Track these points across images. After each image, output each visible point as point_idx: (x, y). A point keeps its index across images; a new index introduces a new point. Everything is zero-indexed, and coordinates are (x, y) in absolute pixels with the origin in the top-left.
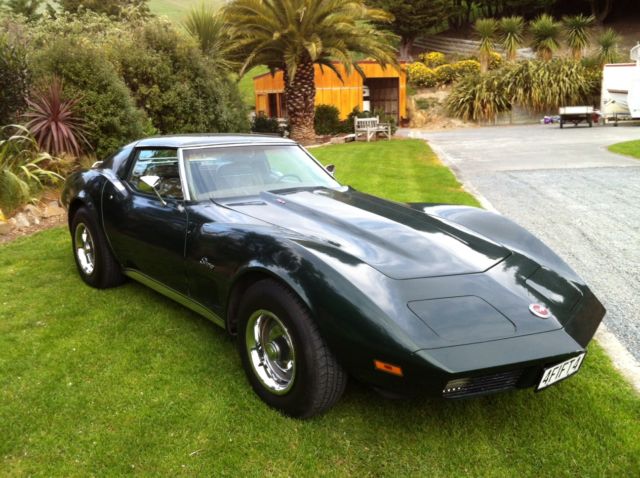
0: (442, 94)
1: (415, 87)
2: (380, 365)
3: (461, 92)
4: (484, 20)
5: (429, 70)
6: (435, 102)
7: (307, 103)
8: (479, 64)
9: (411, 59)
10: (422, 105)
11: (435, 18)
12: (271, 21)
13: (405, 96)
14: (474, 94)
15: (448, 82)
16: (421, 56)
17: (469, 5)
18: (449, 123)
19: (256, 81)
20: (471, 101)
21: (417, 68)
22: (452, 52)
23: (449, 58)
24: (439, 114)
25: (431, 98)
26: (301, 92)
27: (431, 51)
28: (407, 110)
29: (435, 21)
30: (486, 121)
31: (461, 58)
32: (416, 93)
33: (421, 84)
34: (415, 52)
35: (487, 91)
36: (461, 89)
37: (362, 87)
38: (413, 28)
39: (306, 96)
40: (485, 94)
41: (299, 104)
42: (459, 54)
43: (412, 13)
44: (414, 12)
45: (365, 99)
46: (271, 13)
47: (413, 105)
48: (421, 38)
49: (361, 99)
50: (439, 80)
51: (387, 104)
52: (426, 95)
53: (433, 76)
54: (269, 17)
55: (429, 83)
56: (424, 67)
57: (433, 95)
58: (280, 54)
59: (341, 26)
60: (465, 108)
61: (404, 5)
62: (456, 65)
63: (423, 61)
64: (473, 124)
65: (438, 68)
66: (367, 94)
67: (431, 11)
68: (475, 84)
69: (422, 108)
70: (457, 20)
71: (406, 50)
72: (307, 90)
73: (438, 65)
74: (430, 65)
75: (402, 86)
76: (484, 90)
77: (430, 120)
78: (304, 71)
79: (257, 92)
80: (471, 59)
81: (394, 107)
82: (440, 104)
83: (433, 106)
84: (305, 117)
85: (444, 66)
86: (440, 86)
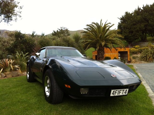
0: (139, 55)
1: (132, 53)
2: (66, 86)
3: (143, 54)
4: (149, 37)
5: (136, 49)
6: (137, 57)
7: (102, 56)
8: (148, 48)
9: (131, 47)
10: (134, 58)
11: (137, 37)
12: (94, 38)
13: (129, 56)
14: (147, 55)
15: (141, 52)
16: (134, 46)
17: (146, 34)
18: (141, 62)
19: (93, 53)
20: (146, 56)
21: (133, 49)
22: (142, 45)
23: (141, 47)
24: (138, 60)
25: (136, 56)
26: (101, 53)
27: (136, 45)
28: (130, 59)
29: (137, 38)
30: (151, 61)
31: (144, 47)
32: (132, 55)
33: (134, 53)
34: (132, 46)
35: (151, 54)
36: (144, 54)
37: (118, 53)
38: (131, 40)
39: (102, 54)
40: (150, 55)
41: (100, 56)
42: (144, 46)
43: (131, 37)
44: (131, 36)
45: (119, 56)
46: (94, 36)
47: (132, 58)
48: (134, 42)
49: (118, 56)
50: (138, 52)
51: (125, 57)
52: (135, 55)
53: (137, 51)
54: (94, 37)
55: (136, 53)
56: (134, 49)
57: (137, 55)
58: (96, 45)
59: (110, 38)
60: (145, 58)
61: (129, 35)
62: (143, 48)
63: (134, 48)
64: (147, 62)
65: (138, 49)
66: (120, 55)
67: (135, 36)
68: (147, 52)
69: (134, 59)
70: (143, 38)
71: (130, 45)
72: (102, 53)
73: (138, 48)
74: (136, 48)
75: (129, 53)
76: (150, 54)
77: (136, 61)
78: (102, 49)
79: (93, 55)
80: (147, 47)
81: (127, 58)
82: (139, 58)
83: (137, 58)
84: (102, 59)
85: (140, 48)
86: (139, 53)
